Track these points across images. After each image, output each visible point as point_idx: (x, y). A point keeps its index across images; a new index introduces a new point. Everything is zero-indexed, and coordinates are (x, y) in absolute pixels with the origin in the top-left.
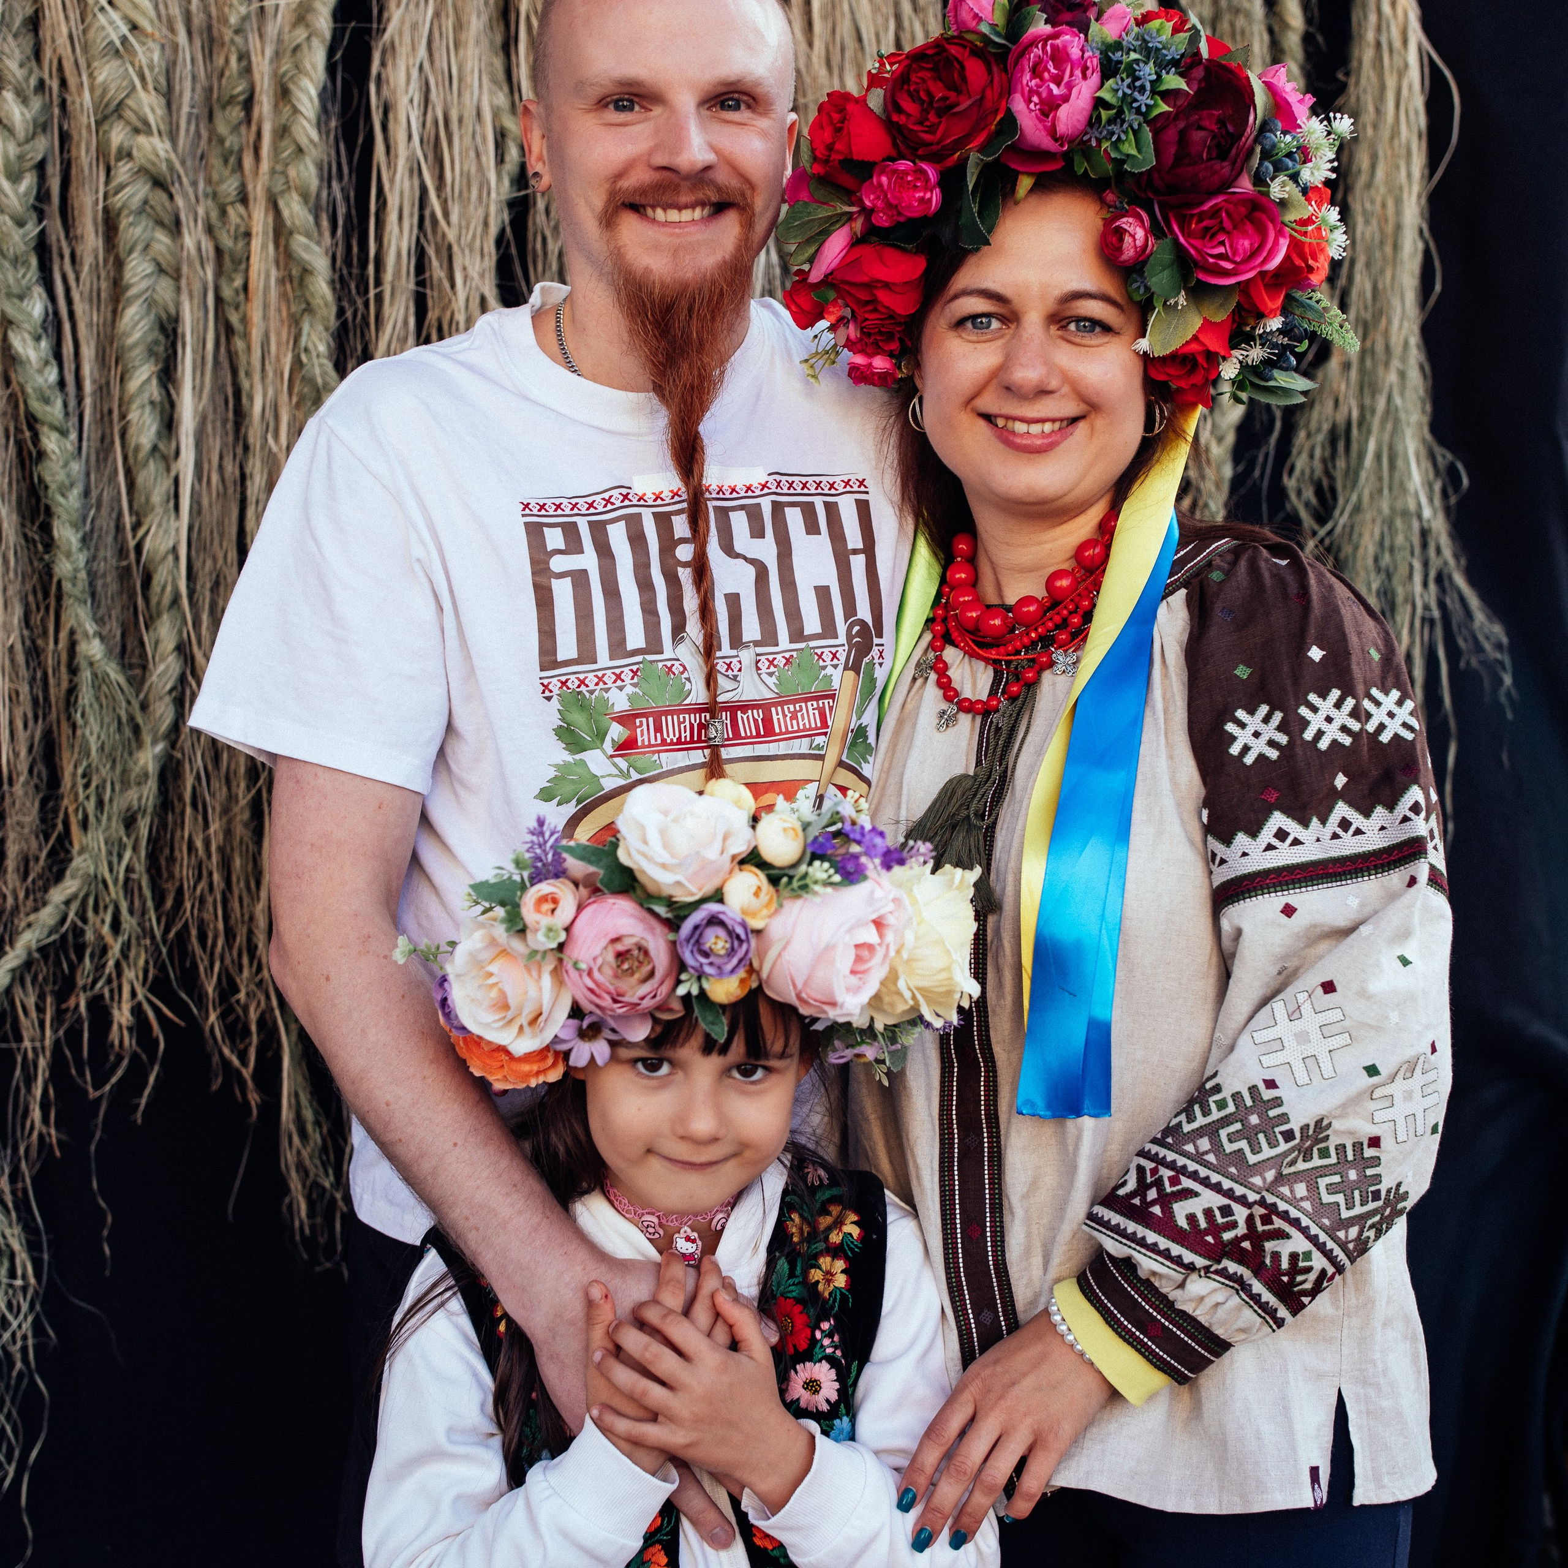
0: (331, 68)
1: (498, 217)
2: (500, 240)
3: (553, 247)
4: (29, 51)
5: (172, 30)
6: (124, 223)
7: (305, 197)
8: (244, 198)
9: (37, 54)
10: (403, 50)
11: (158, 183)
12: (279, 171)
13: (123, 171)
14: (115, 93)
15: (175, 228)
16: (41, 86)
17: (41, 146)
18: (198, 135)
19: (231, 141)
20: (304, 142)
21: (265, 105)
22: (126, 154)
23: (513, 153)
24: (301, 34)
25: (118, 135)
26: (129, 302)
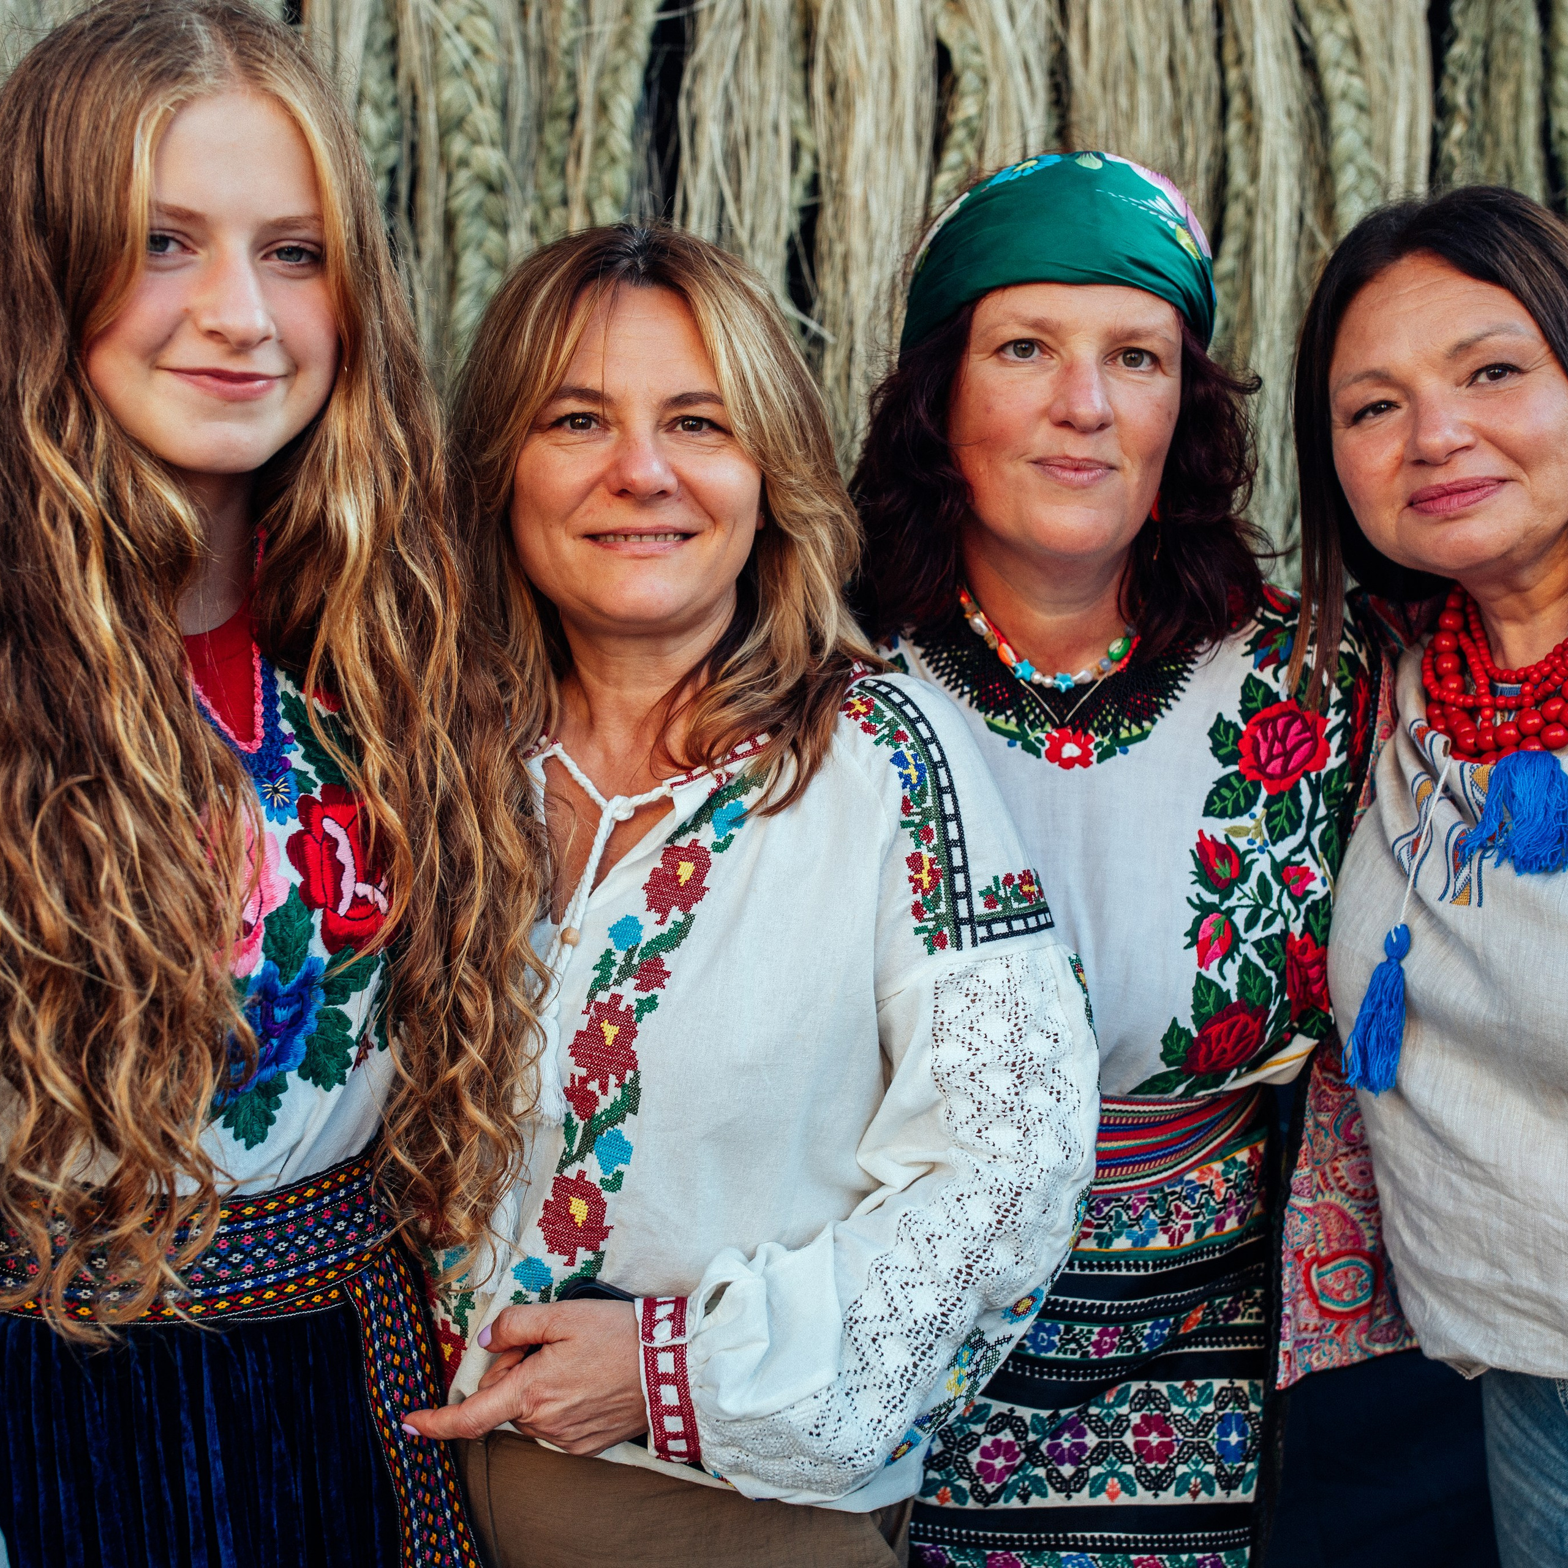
0: (647, 85)
1: (790, 222)
2: (790, 243)
3: (839, 249)
4: (387, 69)
5: (510, 51)
6: (462, 222)
7: (616, 201)
8: (565, 202)
9: (394, 72)
10: (711, 70)
11: (491, 188)
12: (595, 178)
13: (462, 177)
14: (456, 109)
15: (503, 228)
16: (395, 103)
17: (392, 154)
18: (528, 145)
19: (557, 150)
20: (617, 152)
21: (586, 120)
22: (464, 162)
23: (806, 163)
24: (621, 55)
25: (458, 145)
26: (464, 292)
